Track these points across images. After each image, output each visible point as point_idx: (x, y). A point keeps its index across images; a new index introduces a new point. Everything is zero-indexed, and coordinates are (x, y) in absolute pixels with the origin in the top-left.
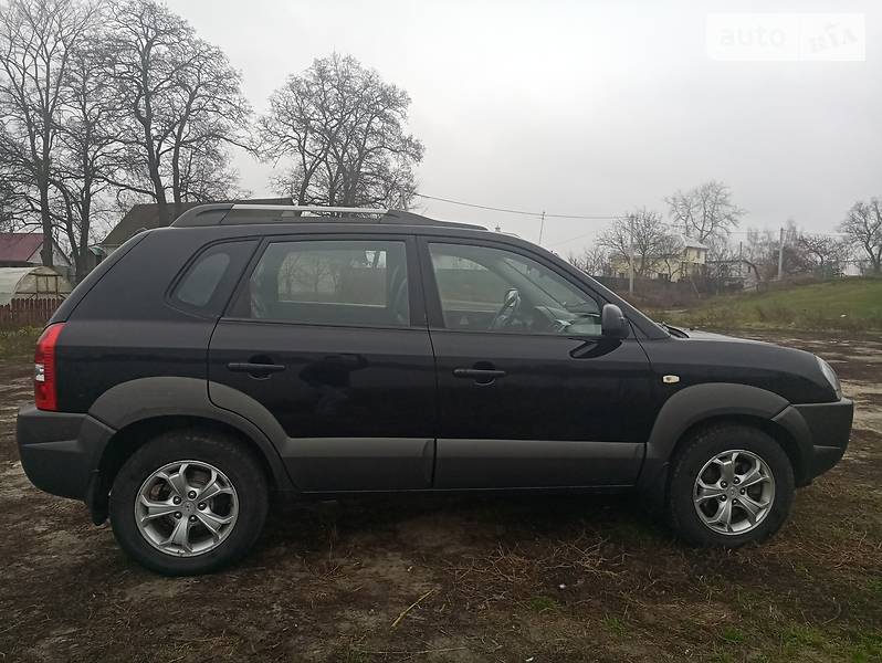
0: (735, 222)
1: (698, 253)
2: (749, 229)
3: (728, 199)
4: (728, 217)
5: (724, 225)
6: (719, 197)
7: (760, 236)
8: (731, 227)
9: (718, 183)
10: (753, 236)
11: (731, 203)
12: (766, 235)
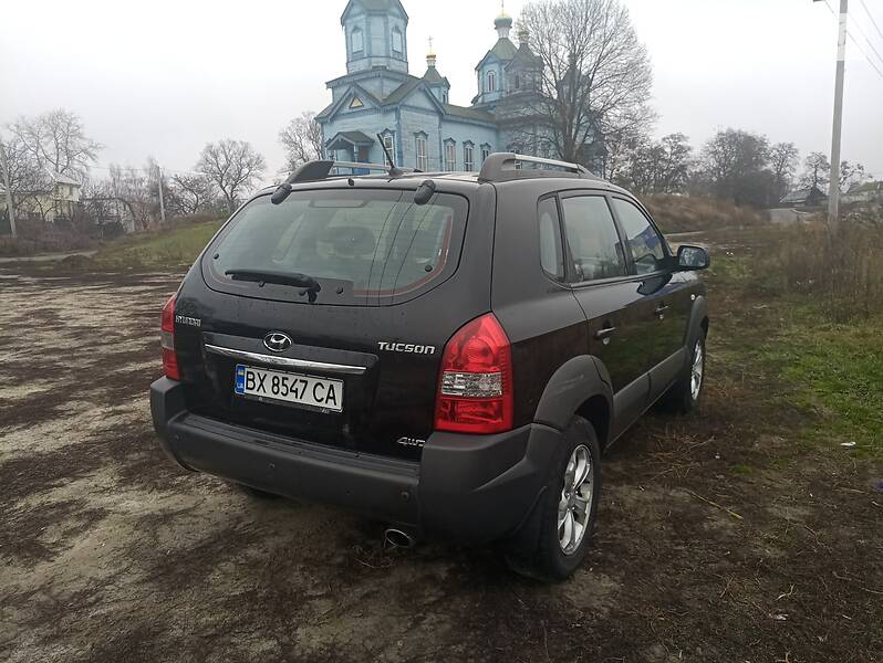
0: (93, 157)
1: (71, 190)
2: (111, 165)
3: (80, 130)
4: (85, 151)
5: (81, 160)
6: (71, 128)
7: (123, 173)
8: (89, 162)
9: (67, 112)
10: (115, 172)
11: (85, 136)
12: (129, 172)
